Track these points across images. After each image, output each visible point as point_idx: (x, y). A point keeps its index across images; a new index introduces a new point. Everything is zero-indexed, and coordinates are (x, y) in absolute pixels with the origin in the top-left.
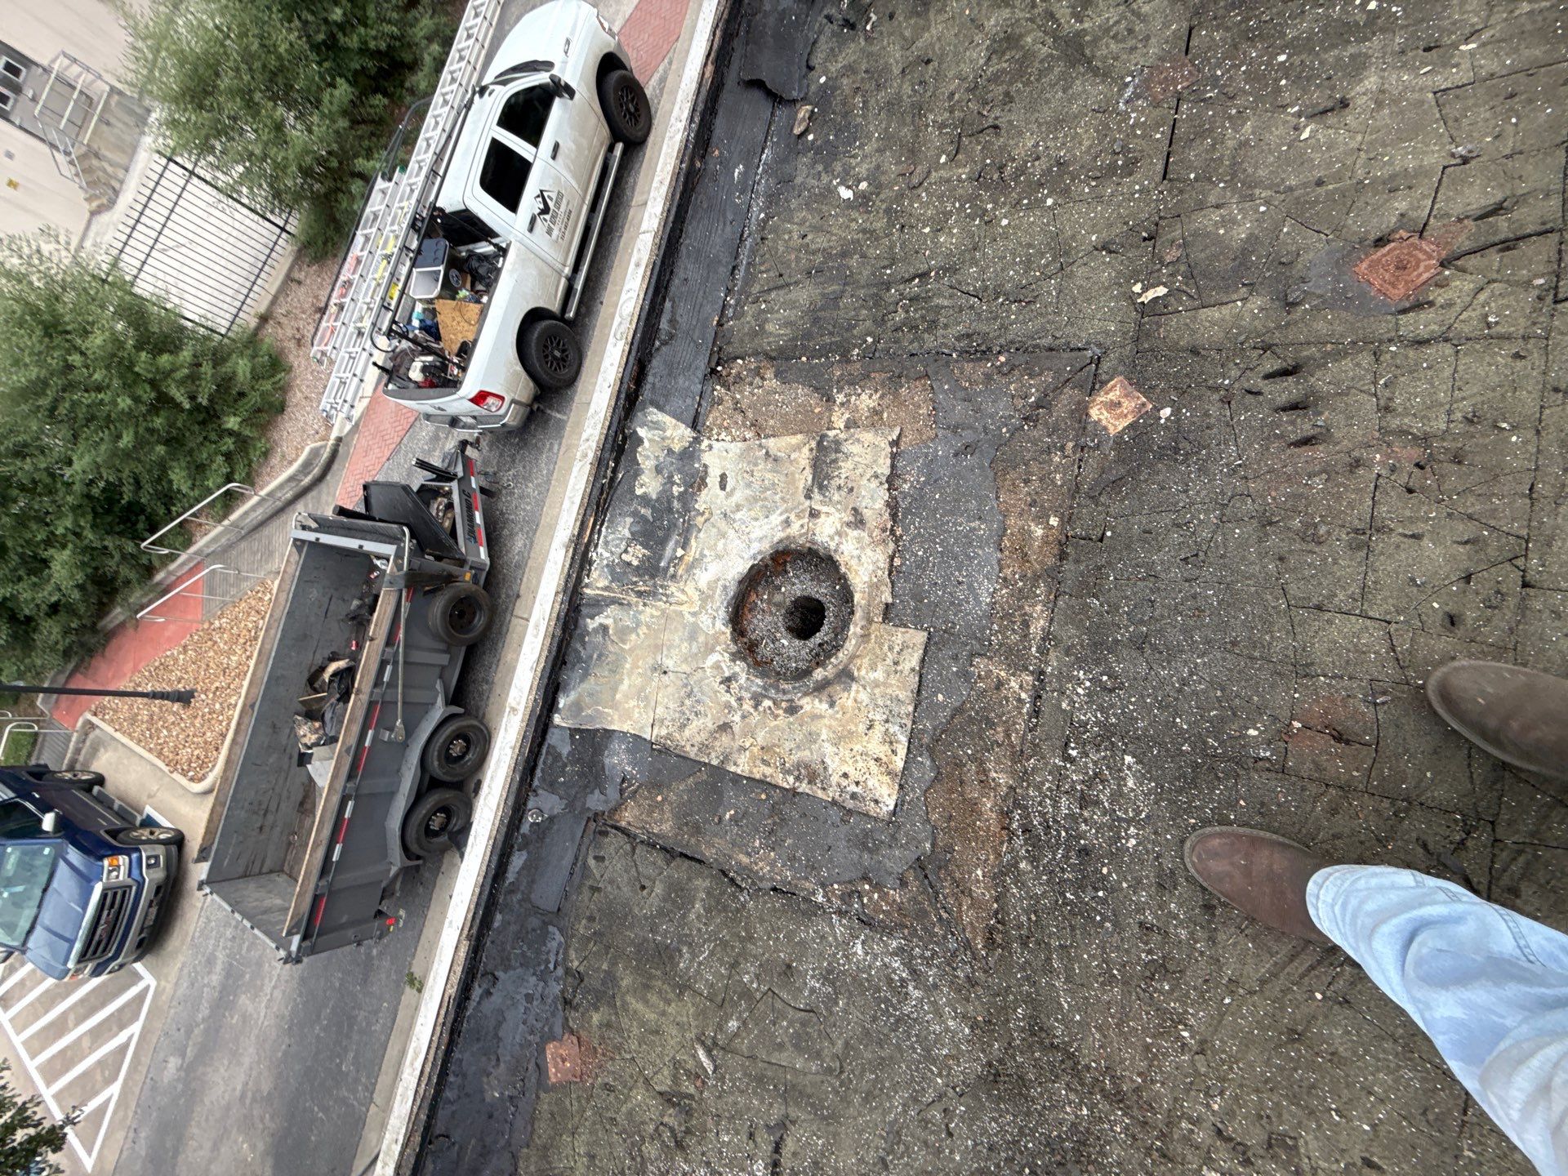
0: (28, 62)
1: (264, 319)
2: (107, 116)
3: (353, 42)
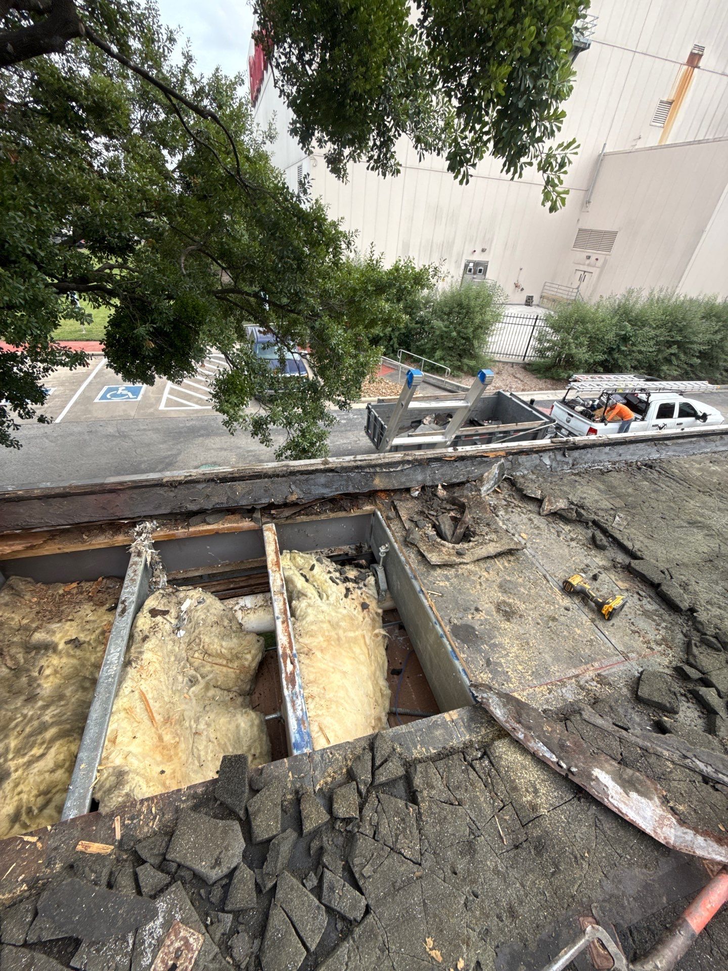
0: (485, 273)
1: (494, 360)
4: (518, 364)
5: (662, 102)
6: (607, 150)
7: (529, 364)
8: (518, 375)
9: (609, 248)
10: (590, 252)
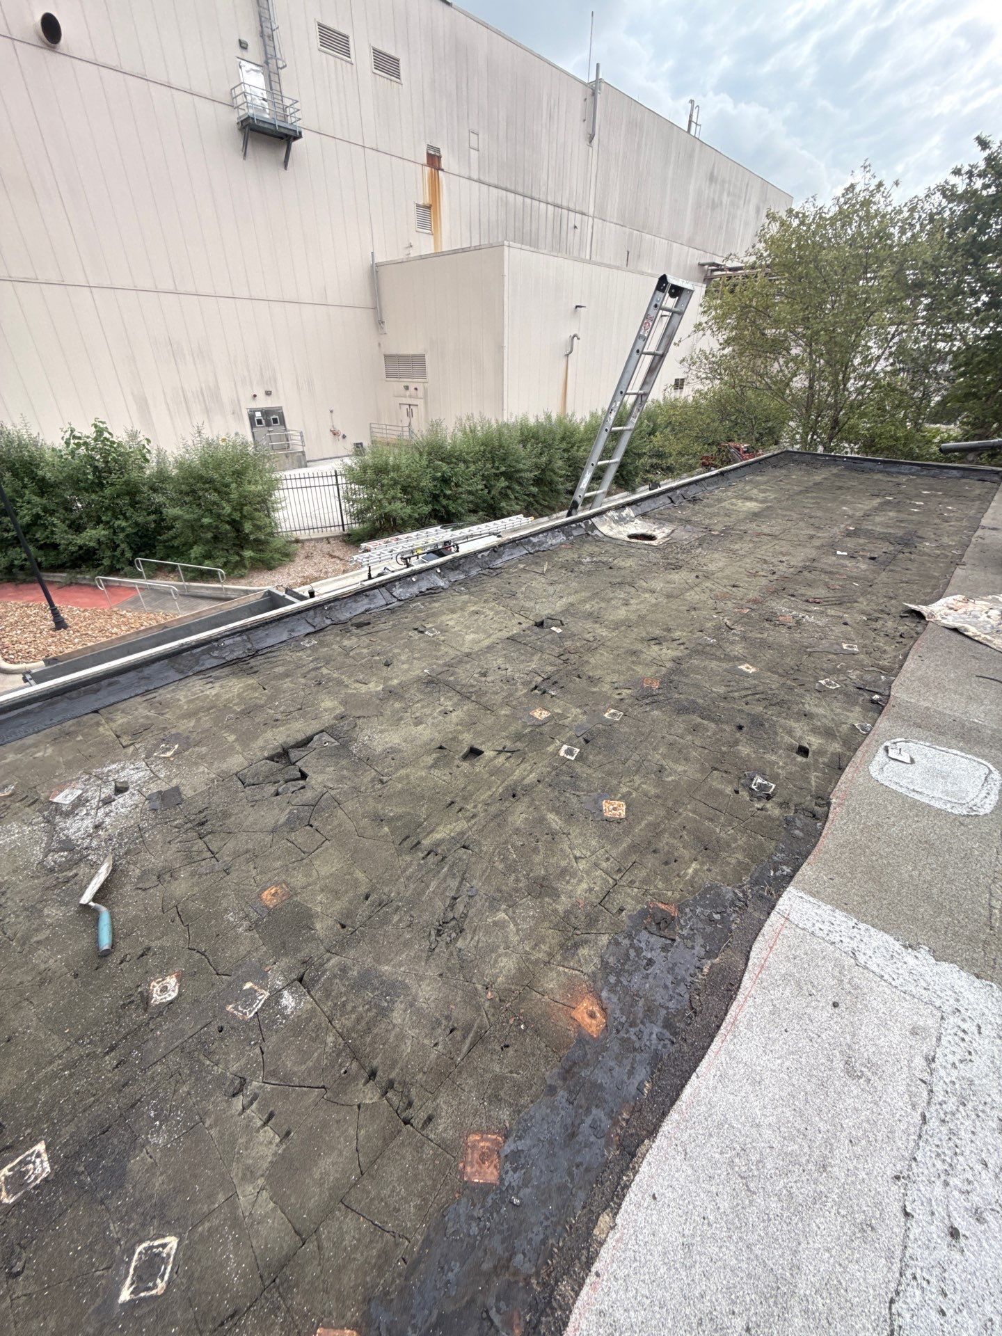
0: (283, 423)
1: (297, 541)
2: (290, 456)
3: (444, 502)
4: (336, 537)
5: (418, 206)
6: (379, 259)
7: (349, 535)
8: (337, 553)
9: (423, 375)
10: (406, 381)
